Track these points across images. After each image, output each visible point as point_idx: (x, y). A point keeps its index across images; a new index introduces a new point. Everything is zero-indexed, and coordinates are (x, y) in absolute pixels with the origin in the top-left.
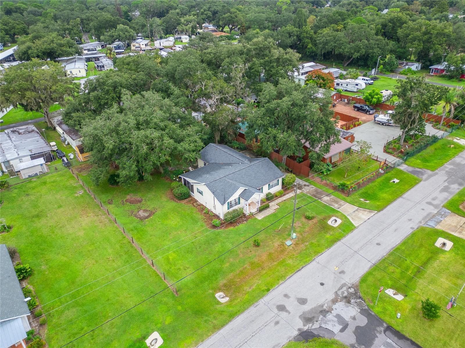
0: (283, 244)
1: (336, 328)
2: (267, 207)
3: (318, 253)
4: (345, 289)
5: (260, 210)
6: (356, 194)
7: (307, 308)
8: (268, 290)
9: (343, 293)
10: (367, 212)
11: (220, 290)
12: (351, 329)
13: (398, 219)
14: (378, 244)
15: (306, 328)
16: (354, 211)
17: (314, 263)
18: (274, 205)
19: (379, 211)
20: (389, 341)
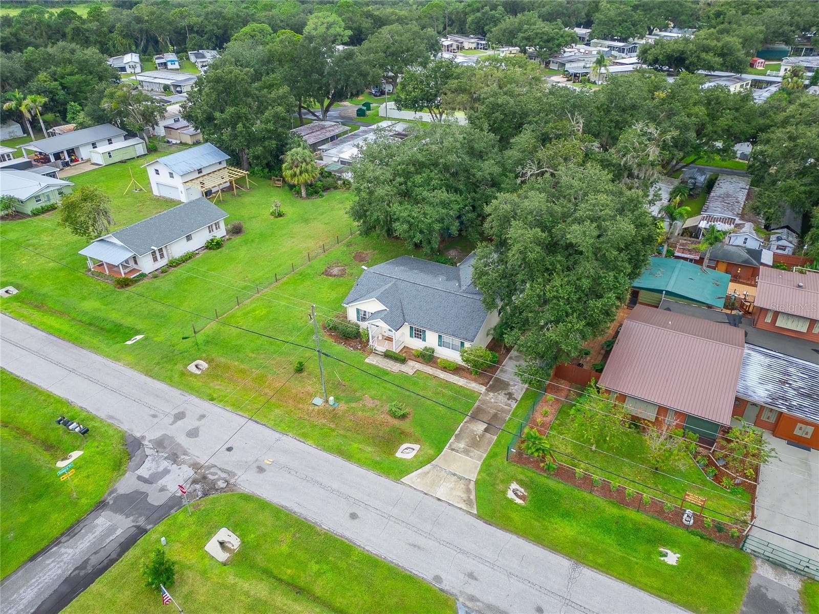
0: (311, 396)
1: (144, 472)
2: (403, 361)
3: (304, 437)
4: (224, 475)
5: (388, 355)
6: (530, 474)
7: (182, 439)
8: (212, 399)
9: (215, 474)
10: (464, 496)
11: (209, 361)
12: (143, 487)
13: (461, 551)
14: (353, 516)
15: (146, 443)
16: (454, 475)
17: (277, 435)
18: (412, 367)
19: (479, 517)
20: (119, 532)
